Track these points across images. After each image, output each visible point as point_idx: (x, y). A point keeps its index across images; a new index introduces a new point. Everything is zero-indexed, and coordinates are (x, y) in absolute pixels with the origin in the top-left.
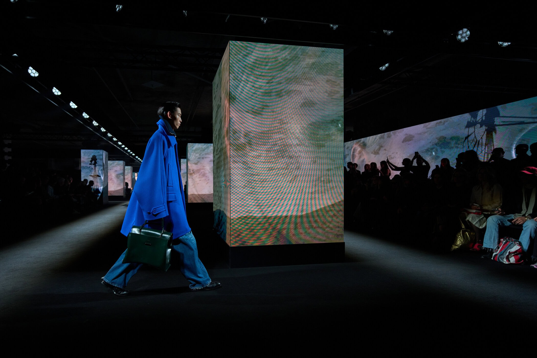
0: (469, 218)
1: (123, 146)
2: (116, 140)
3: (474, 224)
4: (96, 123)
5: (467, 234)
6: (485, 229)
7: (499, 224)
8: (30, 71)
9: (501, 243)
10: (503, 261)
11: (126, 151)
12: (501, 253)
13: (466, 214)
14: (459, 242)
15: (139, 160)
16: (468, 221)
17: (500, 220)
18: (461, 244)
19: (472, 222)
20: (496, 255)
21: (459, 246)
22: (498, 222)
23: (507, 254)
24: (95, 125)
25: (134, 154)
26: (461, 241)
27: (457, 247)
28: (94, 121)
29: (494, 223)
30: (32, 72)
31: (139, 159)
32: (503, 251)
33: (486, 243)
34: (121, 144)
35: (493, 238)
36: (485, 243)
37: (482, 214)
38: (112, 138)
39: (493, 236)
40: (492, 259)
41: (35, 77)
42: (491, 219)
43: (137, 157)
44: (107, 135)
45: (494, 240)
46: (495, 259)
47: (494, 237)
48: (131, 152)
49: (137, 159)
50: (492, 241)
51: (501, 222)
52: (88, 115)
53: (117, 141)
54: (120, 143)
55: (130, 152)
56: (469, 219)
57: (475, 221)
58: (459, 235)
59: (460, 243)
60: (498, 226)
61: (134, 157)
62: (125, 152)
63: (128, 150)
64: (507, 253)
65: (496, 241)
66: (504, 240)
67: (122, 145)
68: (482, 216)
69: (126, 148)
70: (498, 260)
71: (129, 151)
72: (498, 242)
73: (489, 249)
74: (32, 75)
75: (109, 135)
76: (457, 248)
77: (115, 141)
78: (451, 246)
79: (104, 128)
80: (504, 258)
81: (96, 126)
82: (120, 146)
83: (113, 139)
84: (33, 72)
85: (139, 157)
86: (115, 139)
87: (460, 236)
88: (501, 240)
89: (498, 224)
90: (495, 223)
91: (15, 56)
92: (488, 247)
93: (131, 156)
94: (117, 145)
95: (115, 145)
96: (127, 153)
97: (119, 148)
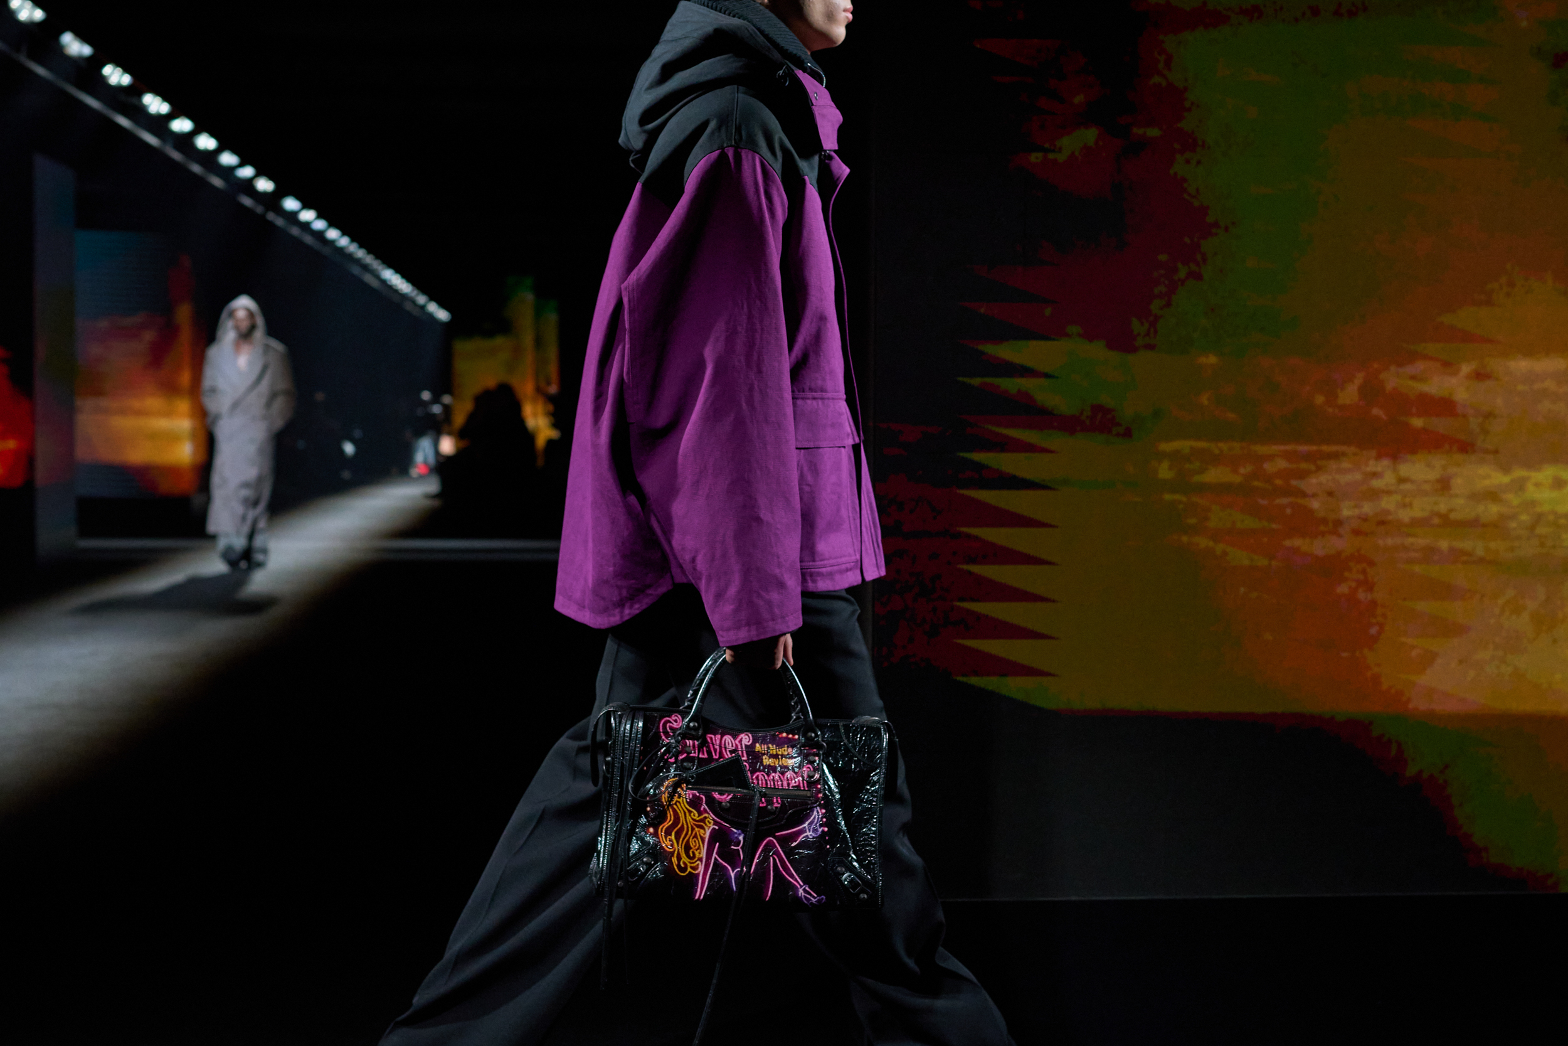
1: (182, 125)
2: (126, 80)
11: (209, 158)
15: (306, 226)
25: (264, 185)
31: (307, 215)
34: (164, 108)
38: (93, 65)
43: (291, 204)
44: (61, 48)
48: (242, 164)
49: (292, 216)
53: (134, 92)
54: (155, 104)
55: (231, 169)
61: (272, 201)
63: (217, 152)
67: (171, 116)
69: (205, 142)
71: (228, 159)
75: (74, 46)
77: (119, 88)
82: (159, 124)
83: (108, 70)
85: (306, 206)
86: (115, 76)
93: (247, 201)
94: (140, 114)
95: (123, 121)
96: (217, 182)
97: (151, 139)
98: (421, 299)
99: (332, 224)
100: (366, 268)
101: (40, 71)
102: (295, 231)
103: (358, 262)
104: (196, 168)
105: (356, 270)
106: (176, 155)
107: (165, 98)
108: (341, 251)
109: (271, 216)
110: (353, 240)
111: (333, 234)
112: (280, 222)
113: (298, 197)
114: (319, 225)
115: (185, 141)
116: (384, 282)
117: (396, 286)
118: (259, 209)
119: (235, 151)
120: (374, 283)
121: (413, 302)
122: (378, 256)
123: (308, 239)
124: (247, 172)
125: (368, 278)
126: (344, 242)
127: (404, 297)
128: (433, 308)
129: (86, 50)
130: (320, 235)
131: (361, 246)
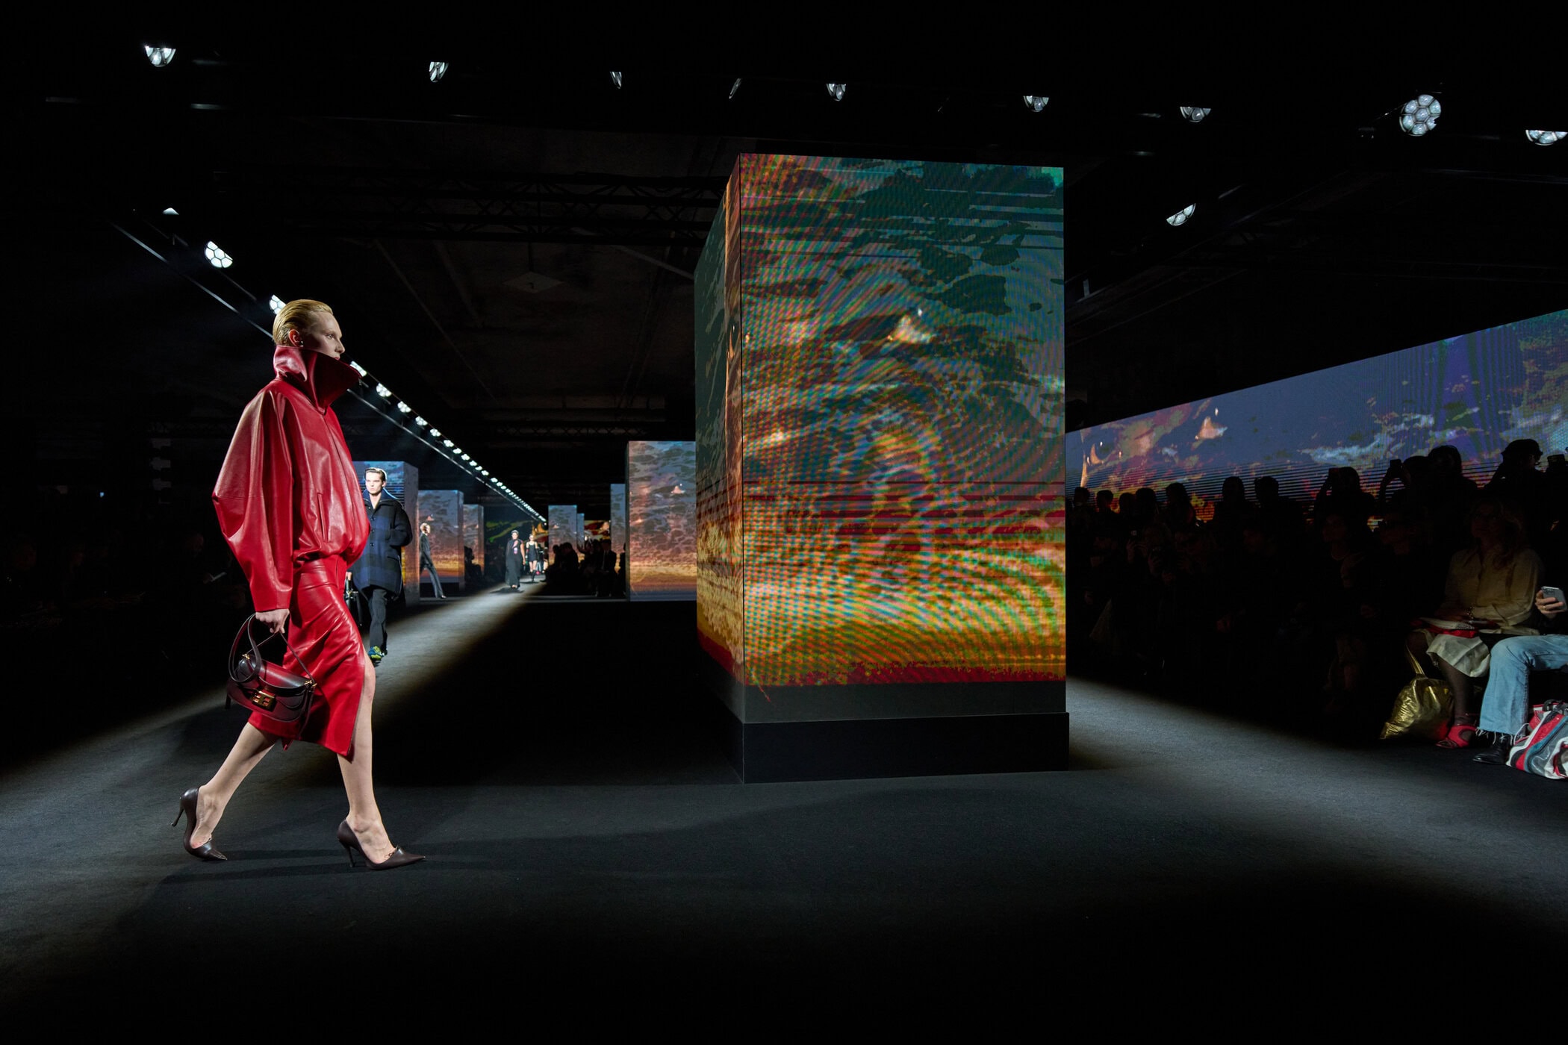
0: (1438, 647)
1: (458, 451)
2: (439, 434)
3: (1453, 663)
4: (385, 389)
5: (1432, 692)
6: (1484, 679)
7: (1529, 665)
8: (209, 254)
9: (1535, 719)
10: (1544, 771)
11: (466, 463)
12: (1536, 747)
13: (1428, 635)
14: (1408, 713)
15: (499, 488)
16: (1435, 655)
17: (1530, 651)
18: (1411, 721)
19: (1445, 659)
20: (1520, 753)
21: (1407, 726)
22: (1525, 658)
23: (1556, 750)
24: (382, 394)
25: (485, 473)
26: (1413, 712)
27: (1399, 729)
28: (380, 385)
29: (1513, 659)
30: (215, 257)
31: (500, 484)
32: (1542, 741)
33: (1489, 717)
34: (452, 445)
35: (1510, 704)
36: (1486, 718)
37: (1477, 634)
38: (427, 428)
39: (1511, 697)
40: (1508, 763)
41: (223, 268)
42: (1505, 648)
43: (494, 480)
44: (416, 422)
45: (1512, 709)
46: (1518, 764)
47: (1514, 701)
48: (477, 466)
49: (494, 485)
50: (1509, 713)
51: (1536, 657)
52: (365, 367)
53: (441, 439)
54: (448, 443)
55: (474, 467)
56: (1437, 649)
57: (1454, 656)
58: (1406, 696)
59: (1409, 718)
60: (1526, 667)
61: (487, 479)
62: (462, 467)
63: (470, 461)
64: (1554, 747)
65: (1521, 713)
66: (1545, 710)
67: (454, 448)
68: (1476, 641)
70: (1526, 769)
71: (473, 463)
72: (1526, 714)
73: (1499, 734)
74: (216, 263)
75: (421, 421)
76: (1400, 732)
77: (436, 437)
78: (1383, 727)
79: (405, 403)
80: (1545, 763)
81: (386, 397)
82: (449, 451)
83: (432, 431)
84: (217, 257)
85: (499, 481)
86: (435, 433)
87: (1408, 699)
88: (1535, 709)
89: (1526, 664)
90: (1516, 660)
91: (171, 215)
92: (1495, 730)
93: (478, 478)
94: (442, 447)
95: (435, 448)
96: (468, 471)
97: (445, 455)
98: (537, 514)
100: (518, 503)
103: (516, 501)
105: (516, 504)
108: (511, 496)
109: (487, 484)
111: (508, 491)
112: (490, 486)
113: (497, 478)
114: (504, 487)
115: (458, 457)
116: (524, 508)
118: (483, 481)
119: (476, 461)
120: (522, 509)
121: (534, 515)
123: (499, 492)
124: (480, 468)
127: (531, 513)
128: (540, 517)
129: (425, 423)
130: (503, 492)
131: (523, 499)
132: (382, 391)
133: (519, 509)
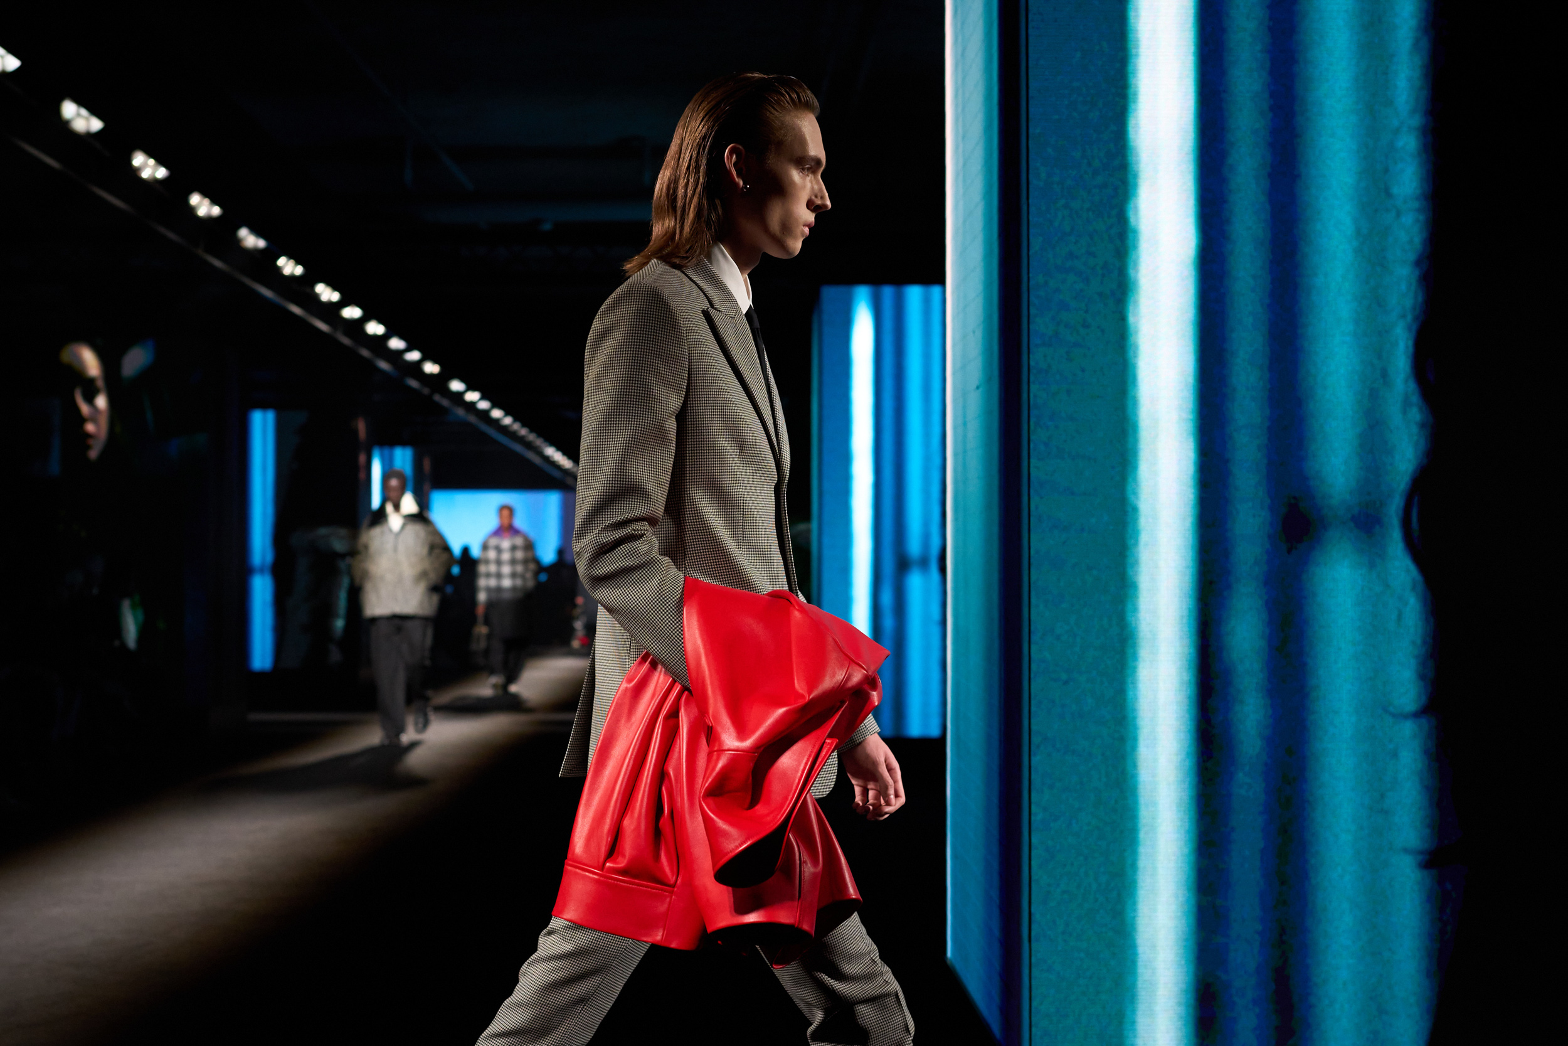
1: (352, 312)
2: (299, 270)
4: (152, 162)
11: (378, 343)
15: (472, 405)
24: (145, 174)
25: (431, 368)
31: (472, 396)
34: (335, 297)
38: (268, 257)
43: (456, 386)
44: (237, 241)
48: (409, 349)
49: (457, 397)
52: (94, 112)
53: (306, 281)
54: (326, 293)
55: (400, 353)
61: (439, 383)
63: (386, 337)
67: (342, 304)
69: (375, 328)
71: (396, 343)
75: (250, 240)
77: (292, 278)
81: (157, 181)
83: (282, 261)
85: (471, 387)
86: (289, 267)
93: (413, 383)
95: (296, 310)
96: (383, 365)
97: (322, 326)
99: (495, 405)
100: (529, 446)
101: (217, 263)
102: (460, 412)
104: (365, 353)
106: (346, 341)
107: (335, 288)
108: (504, 430)
109: (437, 398)
110: (516, 419)
111: (497, 413)
112: (445, 402)
113: (462, 380)
114: (484, 405)
115: (355, 328)
116: (548, 460)
117: (558, 462)
118: (426, 391)
119: (402, 337)
122: (540, 434)
123: (472, 419)
124: (414, 356)
125: (531, 455)
126: (508, 421)
129: (261, 243)
130: (485, 415)
131: (524, 425)
132: (145, 165)
133: (529, 462)
